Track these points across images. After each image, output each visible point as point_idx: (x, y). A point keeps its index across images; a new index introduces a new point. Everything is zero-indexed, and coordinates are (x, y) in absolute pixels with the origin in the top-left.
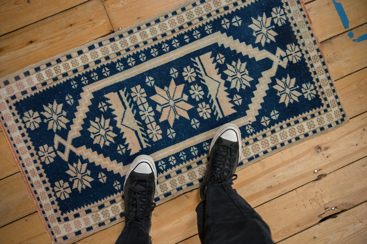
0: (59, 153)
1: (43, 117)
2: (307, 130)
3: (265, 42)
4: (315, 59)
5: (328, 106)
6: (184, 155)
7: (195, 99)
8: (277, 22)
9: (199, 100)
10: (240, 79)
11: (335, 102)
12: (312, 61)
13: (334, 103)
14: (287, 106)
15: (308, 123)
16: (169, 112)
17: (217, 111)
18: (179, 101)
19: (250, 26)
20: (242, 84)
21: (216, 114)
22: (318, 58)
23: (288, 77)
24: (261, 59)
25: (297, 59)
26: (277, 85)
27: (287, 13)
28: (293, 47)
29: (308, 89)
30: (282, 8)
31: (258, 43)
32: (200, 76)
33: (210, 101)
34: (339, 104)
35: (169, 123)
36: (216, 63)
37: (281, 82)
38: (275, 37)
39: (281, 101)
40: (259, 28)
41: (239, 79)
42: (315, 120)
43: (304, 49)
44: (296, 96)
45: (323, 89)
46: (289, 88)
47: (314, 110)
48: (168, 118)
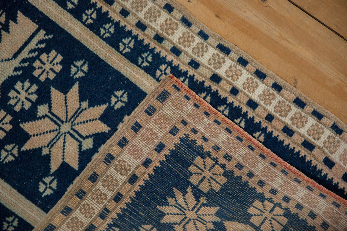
6: (143, 58)
7: (37, 92)
9: (34, 85)
16: (84, 122)
17: (37, 45)
18: (56, 117)
21: (43, 44)
33: (26, 65)
35: (102, 112)
48: (96, 119)
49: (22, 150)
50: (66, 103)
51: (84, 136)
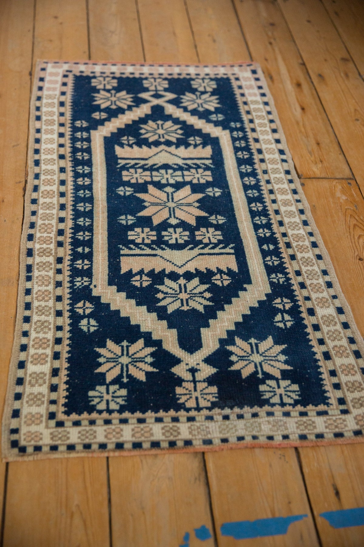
0: (152, 93)
1: (203, 93)
2: (31, 368)
3: (234, 353)
4: (171, 431)
5: (60, 424)
7: (166, 230)
8: (268, 385)
9: (162, 234)
10: (176, 296)
11: (62, 441)
12: (169, 423)
13: (60, 438)
14: (95, 349)
15: (45, 375)
16: (158, 198)
17: (135, 249)
18: (170, 212)
19: (270, 340)
20: (167, 295)
21: (130, 247)
22: (172, 438)
23: (150, 369)
24: (202, 336)
25: (183, 397)
26: (143, 346)
27: (283, 409)
28: (210, 397)
29: (113, 397)
30: (296, 403)
31: (234, 340)
32: (201, 246)
33: (154, 246)
34: (54, 448)
36: (216, 272)
37: (146, 354)
38: (239, 372)
39: (110, 344)
40: (263, 351)
41: (177, 294)
42: (45, 389)
43: (200, 416)
44: (108, 371)
45: (102, 426)
46: (130, 365)
47: (65, 393)
48: (150, 194)
49: (208, 215)
50: (156, 213)
51: (166, 194)
